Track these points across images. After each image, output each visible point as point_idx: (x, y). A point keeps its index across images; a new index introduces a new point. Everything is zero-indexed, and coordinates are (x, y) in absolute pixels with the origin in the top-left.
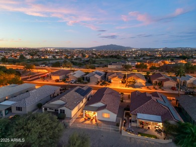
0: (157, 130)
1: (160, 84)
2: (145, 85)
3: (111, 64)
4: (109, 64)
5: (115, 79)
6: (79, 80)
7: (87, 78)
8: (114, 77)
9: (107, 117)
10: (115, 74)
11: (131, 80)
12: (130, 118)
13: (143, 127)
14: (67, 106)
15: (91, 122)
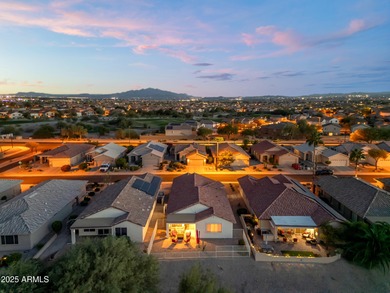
0: (308, 242)
1: (273, 161)
2: (248, 163)
3: (171, 128)
4: (168, 128)
5: (194, 156)
6: (119, 164)
7: (133, 158)
8: (191, 152)
9: (216, 230)
10: (191, 148)
11: (227, 157)
12: (256, 228)
13: (285, 240)
14: (132, 219)
15: (187, 245)
